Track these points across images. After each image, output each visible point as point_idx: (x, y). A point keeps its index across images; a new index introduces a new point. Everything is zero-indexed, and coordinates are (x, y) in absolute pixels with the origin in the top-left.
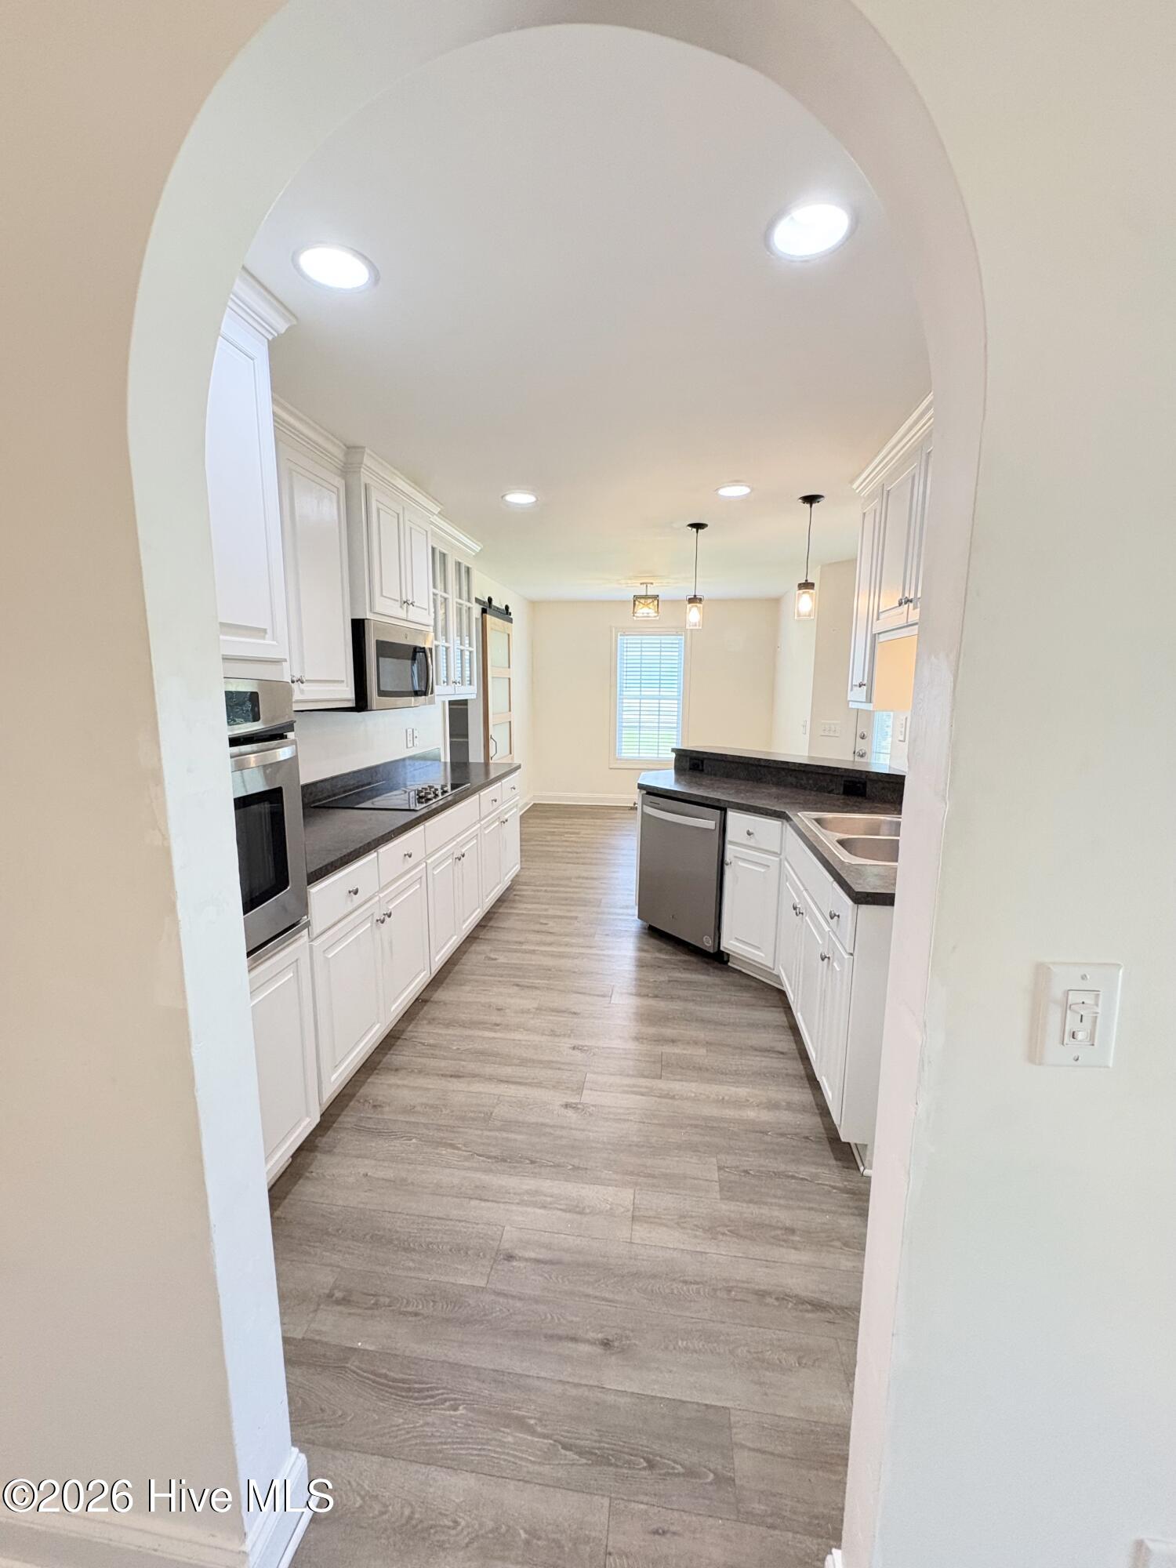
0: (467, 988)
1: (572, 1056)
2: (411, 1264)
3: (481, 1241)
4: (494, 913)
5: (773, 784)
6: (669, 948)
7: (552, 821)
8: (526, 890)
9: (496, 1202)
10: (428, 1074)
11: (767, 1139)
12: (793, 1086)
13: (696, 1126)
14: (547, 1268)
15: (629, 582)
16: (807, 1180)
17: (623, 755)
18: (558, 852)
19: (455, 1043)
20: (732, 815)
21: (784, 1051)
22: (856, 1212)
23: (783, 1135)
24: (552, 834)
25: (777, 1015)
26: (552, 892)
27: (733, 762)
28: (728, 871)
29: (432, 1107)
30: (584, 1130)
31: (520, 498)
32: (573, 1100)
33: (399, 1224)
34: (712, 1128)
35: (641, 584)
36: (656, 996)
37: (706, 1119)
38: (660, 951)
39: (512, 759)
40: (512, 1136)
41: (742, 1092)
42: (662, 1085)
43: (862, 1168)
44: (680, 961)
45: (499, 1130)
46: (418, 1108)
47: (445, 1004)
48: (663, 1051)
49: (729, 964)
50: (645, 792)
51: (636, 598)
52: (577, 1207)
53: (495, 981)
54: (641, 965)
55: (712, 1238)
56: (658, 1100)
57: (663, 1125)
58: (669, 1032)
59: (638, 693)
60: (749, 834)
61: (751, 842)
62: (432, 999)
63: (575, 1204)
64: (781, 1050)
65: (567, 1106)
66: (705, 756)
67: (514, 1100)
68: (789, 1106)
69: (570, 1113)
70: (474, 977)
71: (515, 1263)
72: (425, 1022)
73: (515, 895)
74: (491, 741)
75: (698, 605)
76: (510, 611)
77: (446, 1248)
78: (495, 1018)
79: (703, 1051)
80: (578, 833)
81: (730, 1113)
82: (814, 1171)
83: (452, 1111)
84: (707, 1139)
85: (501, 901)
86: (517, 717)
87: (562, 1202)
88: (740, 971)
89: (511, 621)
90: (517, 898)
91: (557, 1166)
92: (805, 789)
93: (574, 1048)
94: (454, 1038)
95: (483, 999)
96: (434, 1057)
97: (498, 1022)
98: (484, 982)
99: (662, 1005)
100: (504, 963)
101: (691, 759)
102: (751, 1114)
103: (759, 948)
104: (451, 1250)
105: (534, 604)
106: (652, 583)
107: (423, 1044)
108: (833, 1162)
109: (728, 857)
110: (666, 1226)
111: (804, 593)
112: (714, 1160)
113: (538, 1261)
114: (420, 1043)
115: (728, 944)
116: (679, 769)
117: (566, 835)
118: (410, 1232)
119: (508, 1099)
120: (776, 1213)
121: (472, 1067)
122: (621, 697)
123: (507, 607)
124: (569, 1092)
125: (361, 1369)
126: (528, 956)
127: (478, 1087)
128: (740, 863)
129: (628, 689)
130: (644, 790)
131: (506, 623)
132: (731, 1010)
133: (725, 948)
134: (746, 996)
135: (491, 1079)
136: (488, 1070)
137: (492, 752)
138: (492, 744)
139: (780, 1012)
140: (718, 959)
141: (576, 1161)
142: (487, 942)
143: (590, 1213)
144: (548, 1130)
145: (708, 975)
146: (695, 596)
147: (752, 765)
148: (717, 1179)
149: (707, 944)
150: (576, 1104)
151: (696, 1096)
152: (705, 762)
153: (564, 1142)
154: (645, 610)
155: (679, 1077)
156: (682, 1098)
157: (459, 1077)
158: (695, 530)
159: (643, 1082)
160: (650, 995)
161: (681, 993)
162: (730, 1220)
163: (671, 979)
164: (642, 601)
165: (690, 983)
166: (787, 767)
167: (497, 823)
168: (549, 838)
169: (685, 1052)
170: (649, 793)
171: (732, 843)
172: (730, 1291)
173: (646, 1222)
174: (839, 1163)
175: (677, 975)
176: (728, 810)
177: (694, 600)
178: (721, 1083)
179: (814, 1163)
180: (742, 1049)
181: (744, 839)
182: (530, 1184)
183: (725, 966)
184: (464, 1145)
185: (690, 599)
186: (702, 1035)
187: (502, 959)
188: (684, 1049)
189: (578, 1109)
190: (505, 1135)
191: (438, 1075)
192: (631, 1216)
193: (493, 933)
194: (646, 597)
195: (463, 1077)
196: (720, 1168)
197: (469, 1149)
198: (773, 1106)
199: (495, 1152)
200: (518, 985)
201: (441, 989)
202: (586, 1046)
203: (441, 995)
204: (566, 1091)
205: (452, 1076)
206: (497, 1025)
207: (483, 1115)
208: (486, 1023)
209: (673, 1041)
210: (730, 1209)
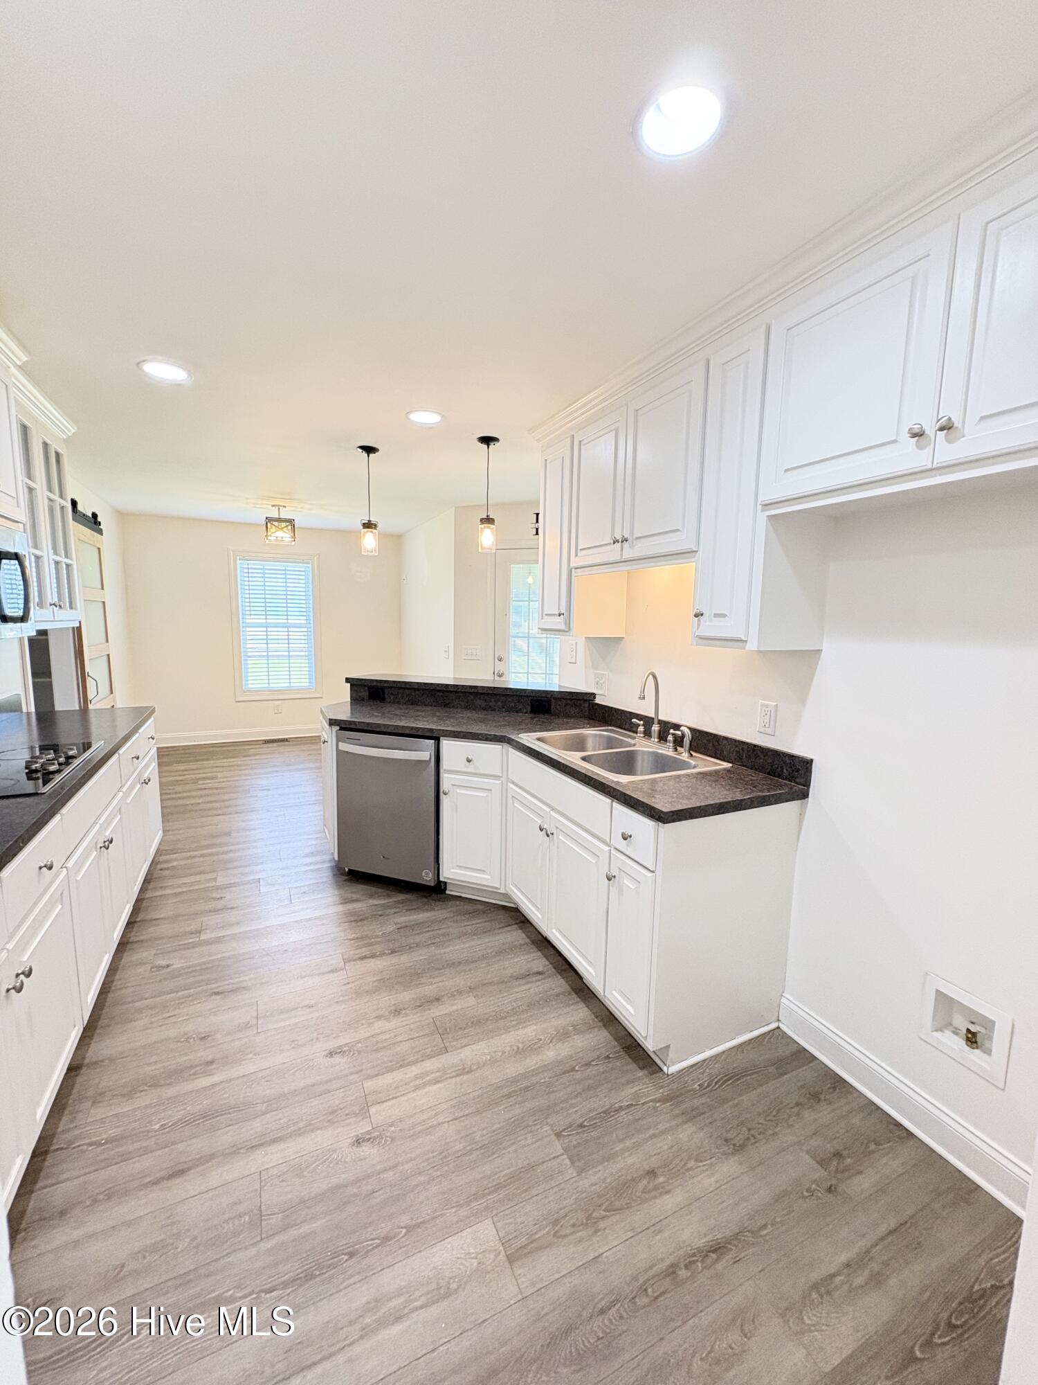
0: (140, 1024)
1: (333, 1066)
4: (143, 899)
6: (380, 890)
8: (176, 860)
10: (127, 1193)
11: (578, 1075)
12: (569, 1005)
13: (509, 1096)
15: (260, 502)
16: (632, 1105)
17: (250, 686)
18: (199, 803)
19: (154, 1118)
20: (446, 743)
21: (541, 969)
22: (685, 1118)
23: (588, 1064)
24: (179, 782)
25: (515, 933)
27: (418, 689)
28: (445, 801)
29: (154, 1248)
30: (396, 1166)
31: (163, 371)
32: (363, 1128)
34: (526, 1089)
35: (273, 506)
36: (393, 952)
37: (515, 1080)
38: (371, 896)
39: (114, 700)
40: (305, 1229)
41: (530, 1031)
42: (452, 1059)
43: (665, 1069)
44: (399, 902)
45: (284, 1228)
46: (131, 1266)
47: (111, 1060)
48: (434, 1015)
49: (447, 892)
50: (338, 728)
51: (269, 520)
52: (439, 1289)
53: (179, 999)
54: (356, 919)
55: (596, 1232)
56: (458, 1079)
57: (478, 1112)
58: (428, 990)
59: (264, 621)
60: (469, 761)
61: (471, 768)
62: (87, 1061)
63: (433, 1286)
64: (536, 970)
65: (358, 1142)
66: (386, 685)
67: (283, 1168)
68: (577, 1029)
69: (366, 1149)
70: (145, 1002)
72: (88, 1104)
73: (161, 870)
74: (89, 681)
75: (374, 531)
76: (99, 519)
78: (204, 1054)
79: (471, 1000)
80: (215, 778)
81: (532, 1062)
82: (632, 1091)
83: (195, 1238)
84: (528, 1105)
85: (147, 881)
86: (115, 648)
87: (417, 1294)
88: (460, 897)
89: (100, 532)
90: (166, 872)
91: (386, 1239)
92: (494, 710)
93: (331, 1054)
94: (149, 1111)
95: (172, 1032)
96: (125, 1158)
97: (210, 1058)
98: (164, 1006)
99: (404, 959)
100: (183, 968)
101: (370, 688)
102: (550, 1054)
103: (483, 871)
105: (123, 516)
106: (285, 507)
107: (98, 1144)
108: (640, 1073)
109: (445, 785)
110: (546, 1246)
111: (485, 527)
112: (547, 1128)
114: (90, 1144)
115: (449, 872)
116: (355, 700)
117: (200, 782)
119: (275, 1171)
120: (630, 1161)
121: (199, 1145)
122: (244, 625)
123: (95, 516)
124: (353, 1120)
126: (213, 948)
127: (218, 1175)
128: (458, 791)
129: (252, 617)
130: (338, 725)
131: (96, 534)
132: (473, 943)
133: (445, 878)
134: (479, 923)
135: (234, 1151)
136: (226, 1138)
137: (91, 695)
138: (90, 684)
139: (517, 930)
140: (437, 891)
141: (405, 1220)
142: (145, 944)
143: (459, 1287)
144: (352, 1190)
145: (433, 910)
146: (369, 521)
147: (439, 691)
148: (562, 1151)
149: (428, 878)
150: (368, 1132)
151: (492, 1057)
152: (386, 691)
153: (380, 1197)
154: (280, 534)
155: (464, 1041)
156: (479, 1066)
157: (182, 1172)
158: (365, 453)
159: (429, 1065)
161: (418, 939)
162: (600, 1196)
163: (399, 926)
164: (276, 523)
165: (419, 924)
166: (476, 691)
167: (139, 786)
168: (179, 789)
169: (454, 1008)
170: (341, 729)
171: (448, 771)
172: (646, 1290)
173: (526, 1255)
174: (645, 1072)
175: (404, 919)
176: (441, 738)
177: (368, 525)
178: (507, 1030)
179: (628, 1083)
180: (505, 983)
181: (463, 766)
182: (362, 1295)
183: (443, 895)
184: (238, 1287)
185: (364, 524)
186: (460, 981)
187: (177, 964)
188: (453, 1005)
189: (375, 1138)
190: (293, 1233)
191: (145, 1186)
192: (505, 1258)
193: (151, 930)
194: (279, 520)
195: (189, 1169)
196: (558, 1135)
197: (249, 1289)
198: (563, 1036)
199: (289, 1270)
200: (217, 993)
201: (96, 1039)
202: (345, 1045)
203: (101, 1048)
204: (348, 1121)
205: (171, 1176)
206: (212, 1062)
207: (247, 1218)
208: (191, 1067)
209: (437, 1000)
210: (593, 1180)
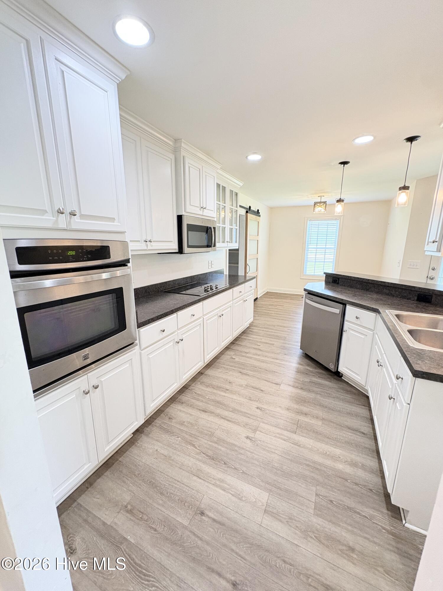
0: (219, 370)
1: (256, 412)
2: (161, 502)
3: (192, 500)
4: (240, 338)
5: (375, 292)
6: (313, 365)
7: (273, 300)
8: (255, 329)
9: (204, 480)
10: (194, 408)
11: (347, 484)
12: (368, 455)
13: (308, 465)
14: (217, 526)
15: (312, 196)
16: (367, 518)
17: (307, 273)
18: (272, 313)
19: (208, 395)
20: (349, 308)
21: (365, 432)
22: (396, 550)
23: (357, 484)
24: (272, 305)
25: (364, 410)
26: (265, 331)
27: (354, 280)
28: (345, 335)
29: (191, 424)
30: (253, 453)
31: (254, 158)
32: (251, 435)
33: (162, 479)
34: (317, 469)
35: (318, 196)
36: (302, 389)
37: (314, 462)
38: (308, 365)
39: (258, 273)
40: (220, 447)
41: (338, 451)
42: (296, 437)
43: (404, 522)
44: (318, 372)
45: (216, 443)
46: (185, 423)
47: (209, 376)
48: (300, 419)
49: (342, 378)
50: (307, 292)
51: (315, 204)
52: (239, 495)
53: (232, 369)
54: (299, 371)
55: (304, 538)
56: (292, 445)
57: (291, 460)
58: (305, 409)
59: (316, 246)
60: (357, 318)
61: (358, 322)
62: (205, 373)
63: (239, 493)
64: (362, 431)
65: (247, 437)
66: (340, 277)
67: (225, 428)
68: (363, 467)
69: (248, 441)
70: (224, 366)
71: (203, 518)
72: (199, 383)
73: (250, 331)
74: (247, 266)
75: (342, 203)
76: (259, 212)
77: (177, 498)
78: (228, 387)
79: (320, 423)
80: (283, 306)
81: (329, 462)
82: (372, 513)
83: (198, 428)
84: (313, 475)
85: (244, 333)
86: (261, 256)
87: (233, 490)
88: (348, 383)
89: (260, 216)
90: (250, 332)
91: (235, 469)
92: (393, 296)
93: (258, 408)
94: (209, 393)
95: (224, 377)
96: (198, 400)
97: (228, 389)
98: (227, 369)
99: (304, 394)
100: (237, 361)
101: (333, 277)
102: (340, 466)
103: (358, 374)
104: (178, 500)
105: (271, 209)
106: (324, 196)
107: (196, 393)
108: (385, 511)
109: (345, 328)
110: (281, 521)
111: (402, 192)
112: (314, 489)
113: (214, 520)
114: (195, 392)
115: (342, 369)
116: (327, 282)
117: (278, 306)
118: (165, 485)
119: (223, 428)
120: (344, 534)
121: (212, 408)
122: (308, 248)
123: (258, 210)
124: (250, 431)
125: (125, 551)
126: (248, 359)
127: (211, 418)
128: (351, 332)
129: (311, 245)
130: (307, 291)
131: (257, 217)
132: (339, 403)
133: (341, 371)
134: (348, 397)
135: (218, 416)
136: (218, 411)
137: (248, 271)
138: (248, 267)
139: (366, 409)
140: (337, 375)
141: (244, 469)
142: (233, 350)
143: (245, 501)
144: (236, 448)
145: (331, 382)
146: (340, 199)
147: (365, 282)
148: (314, 501)
149: (332, 367)
150: (252, 437)
151: (311, 448)
152: (340, 279)
153: (242, 457)
154: (320, 208)
155: (305, 435)
156: (304, 447)
157: (206, 412)
158: (343, 165)
159: (286, 433)
160: (299, 387)
161: (315, 389)
162: (317, 530)
163: (311, 381)
164: (318, 204)
165: (320, 384)
166: (384, 284)
167: (242, 301)
168: (270, 307)
169: (311, 422)
170: (309, 293)
171: (347, 321)
172: (308, 578)
173: (272, 516)
174: (390, 513)
175: (315, 379)
176: (347, 304)
177: (340, 201)
178: (327, 443)
179: (374, 508)
180: (342, 427)
181: (354, 320)
182: (220, 475)
183: (340, 379)
184: (199, 446)
185: (337, 200)
186: (320, 413)
187: (237, 359)
188: (310, 420)
189: (252, 440)
190: (216, 445)
191: (197, 409)
192: (264, 509)
193: (237, 347)
194: (320, 203)
195: (207, 412)
196: (317, 495)
197: (200, 449)
198: (354, 464)
199: (210, 453)
200: (241, 373)
201: (210, 369)
202: (264, 408)
203: (209, 372)
204: (249, 430)
205: (203, 411)
206: (228, 390)
207: (210, 433)
208: (223, 388)
209: (306, 414)
210: (318, 522)
